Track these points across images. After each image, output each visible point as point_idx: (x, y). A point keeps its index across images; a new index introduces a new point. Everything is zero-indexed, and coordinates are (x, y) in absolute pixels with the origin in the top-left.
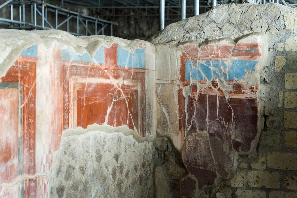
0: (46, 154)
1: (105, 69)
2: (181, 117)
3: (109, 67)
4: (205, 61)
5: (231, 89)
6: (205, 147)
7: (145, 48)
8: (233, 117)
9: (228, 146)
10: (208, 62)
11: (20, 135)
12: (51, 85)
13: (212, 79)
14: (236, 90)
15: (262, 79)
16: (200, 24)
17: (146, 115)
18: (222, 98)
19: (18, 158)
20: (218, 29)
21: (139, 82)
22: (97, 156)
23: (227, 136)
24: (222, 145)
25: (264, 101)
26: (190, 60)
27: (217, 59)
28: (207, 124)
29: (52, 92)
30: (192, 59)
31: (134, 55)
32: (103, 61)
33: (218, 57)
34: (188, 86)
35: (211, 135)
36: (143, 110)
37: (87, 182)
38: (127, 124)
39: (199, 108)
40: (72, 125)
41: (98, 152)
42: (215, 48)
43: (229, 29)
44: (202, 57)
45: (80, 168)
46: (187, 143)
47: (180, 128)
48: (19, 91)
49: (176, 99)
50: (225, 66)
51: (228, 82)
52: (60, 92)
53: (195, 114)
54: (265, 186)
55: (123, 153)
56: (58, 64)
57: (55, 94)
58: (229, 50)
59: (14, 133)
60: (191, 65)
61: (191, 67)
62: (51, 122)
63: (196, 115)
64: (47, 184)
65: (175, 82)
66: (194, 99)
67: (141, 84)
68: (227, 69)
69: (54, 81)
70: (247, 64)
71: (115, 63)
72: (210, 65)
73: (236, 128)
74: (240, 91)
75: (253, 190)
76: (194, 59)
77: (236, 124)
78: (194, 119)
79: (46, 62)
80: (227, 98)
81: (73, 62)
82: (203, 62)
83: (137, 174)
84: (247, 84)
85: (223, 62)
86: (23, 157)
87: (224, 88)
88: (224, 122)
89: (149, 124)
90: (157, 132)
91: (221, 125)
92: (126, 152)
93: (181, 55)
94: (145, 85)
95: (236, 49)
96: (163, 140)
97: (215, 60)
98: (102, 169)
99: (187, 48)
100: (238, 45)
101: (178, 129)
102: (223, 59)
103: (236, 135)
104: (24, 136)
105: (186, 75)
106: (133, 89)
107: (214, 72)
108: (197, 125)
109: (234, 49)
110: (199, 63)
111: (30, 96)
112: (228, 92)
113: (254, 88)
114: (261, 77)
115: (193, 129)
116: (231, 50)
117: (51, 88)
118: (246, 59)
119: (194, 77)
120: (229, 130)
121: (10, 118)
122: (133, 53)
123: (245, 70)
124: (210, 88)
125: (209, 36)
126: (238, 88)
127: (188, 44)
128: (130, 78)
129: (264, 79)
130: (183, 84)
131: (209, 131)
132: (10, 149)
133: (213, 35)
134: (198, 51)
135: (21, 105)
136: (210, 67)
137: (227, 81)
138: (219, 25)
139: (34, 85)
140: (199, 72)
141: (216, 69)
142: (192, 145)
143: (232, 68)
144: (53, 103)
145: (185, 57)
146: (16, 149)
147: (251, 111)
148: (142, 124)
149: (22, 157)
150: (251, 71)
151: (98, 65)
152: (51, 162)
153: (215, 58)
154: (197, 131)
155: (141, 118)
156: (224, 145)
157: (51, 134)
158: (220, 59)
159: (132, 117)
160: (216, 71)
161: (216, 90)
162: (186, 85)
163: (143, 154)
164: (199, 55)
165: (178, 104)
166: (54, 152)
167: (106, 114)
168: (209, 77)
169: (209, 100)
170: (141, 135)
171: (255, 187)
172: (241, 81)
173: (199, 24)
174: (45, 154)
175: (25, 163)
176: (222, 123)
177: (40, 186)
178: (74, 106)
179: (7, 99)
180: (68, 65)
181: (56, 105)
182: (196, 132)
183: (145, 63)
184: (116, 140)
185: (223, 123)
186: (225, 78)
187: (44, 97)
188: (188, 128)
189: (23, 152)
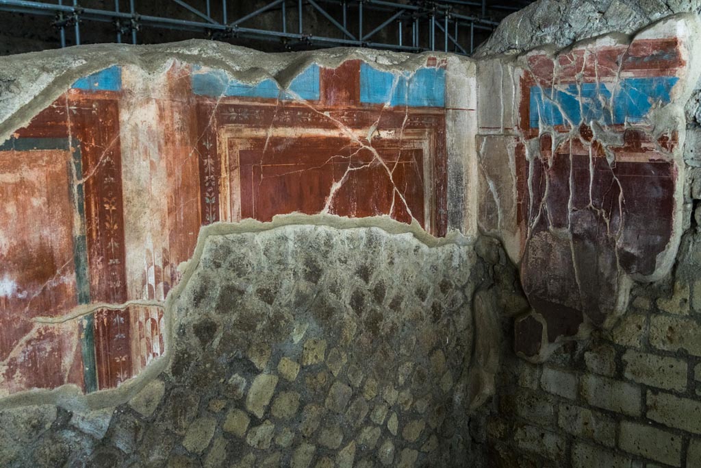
0: (155, 266)
1: (323, 110)
2: (520, 201)
3: (335, 105)
4: (567, 86)
5: (619, 143)
6: (563, 259)
7: (445, 68)
8: (622, 202)
9: (609, 261)
10: (573, 89)
11: (77, 232)
12: (162, 142)
13: (581, 123)
14: (629, 143)
15: (691, 119)
16: (561, 8)
17: (448, 196)
18: (600, 162)
19: (74, 274)
20: (597, 14)
21: (427, 133)
22: (308, 269)
23: (607, 241)
24: (598, 257)
25: (693, 168)
26: (538, 85)
27: (591, 78)
28: (570, 215)
29: (167, 154)
30: (542, 83)
31: (410, 81)
32: (317, 95)
33: (593, 75)
34: (535, 139)
35: (576, 237)
36: (438, 186)
37: (279, 317)
38: (391, 212)
39: (555, 181)
40: (229, 215)
41: (309, 262)
42: (586, 56)
43: (621, 13)
44: (561, 78)
45: (260, 291)
46: (530, 251)
47: (519, 222)
48: (70, 153)
49: (512, 164)
50: (607, 94)
51: (614, 128)
52: (190, 155)
53: (546, 194)
54: (686, 351)
55: (384, 266)
56: (183, 103)
57: (174, 158)
58: (615, 58)
59: (62, 229)
60: (539, 96)
61: (540, 99)
62: (167, 210)
63: (549, 197)
64: (160, 319)
65: (511, 131)
66: (546, 164)
67: (432, 137)
68: (611, 99)
69: (173, 135)
70: (654, 87)
71: (353, 97)
72: (576, 93)
73: (626, 225)
74: (638, 145)
75: (659, 354)
76: (547, 82)
77: (628, 217)
78: (545, 205)
79: (148, 100)
80: (610, 161)
81: (228, 98)
82: (563, 88)
83: (424, 304)
84: (652, 132)
85: (603, 86)
86: (90, 273)
87: (605, 141)
88: (604, 211)
89: (458, 213)
90: (478, 227)
91: (597, 218)
92: (391, 263)
93: (523, 77)
94: (445, 138)
95: (630, 54)
96: (491, 244)
97: (587, 82)
98: (321, 294)
99: (532, 60)
100: (635, 45)
101: (514, 223)
102: (603, 79)
103: (625, 239)
104: (90, 235)
105: (532, 117)
106: (407, 147)
107: (586, 108)
108: (550, 216)
109: (627, 56)
110: (556, 90)
111: (102, 163)
112: (613, 149)
113: (667, 138)
114: (687, 113)
115: (543, 223)
116: (620, 58)
117: (164, 148)
118: (652, 75)
119: (547, 120)
120: (613, 227)
121: (49, 202)
122: (408, 78)
123: (650, 100)
124: (576, 141)
125: (579, 31)
126: (634, 139)
127: (534, 53)
128: (400, 126)
129: (695, 117)
130: (525, 133)
131: (572, 229)
132: (52, 257)
133: (587, 29)
134: (552, 65)
135: (79, 179)
136: (578, 98)
137: (610, 125)
138: (599, 6)
139: (113, 142)
140: (556, 109)
141: (589, 100)
142: (539, 254)
143: (621, 96)
144: (170, 175)
145: (529, 78)
146: (69, 259)
147: (660, 189)
148: (434, 212)
149: (87, 271)
150: (661, 102)
151: (304, 102)
152: (169, 282)
153: (587, 78)
154: (551, 227)
155: (431, 202)
156: (601, 259)
157: (167, 232)
158: (596, 79)
159: (404, 201)
160: (588, 104)
161: (588, 146)
162: (531, 137)
163: (441, 268)
164: (555, 75)
165: (515, 174)
166: (178, 264)
167: (328, 195)
168: (574, 116)
169: (573, 167)
170: (431, 233)
171: (665, 349)
172: (640, 125)
173: (559, 10)
174: (153, 267)
175: (96, 282)
176: (599, 214)
177: (140, 322)
178: (231, 180)
179: (36, 169)
180: (214, 103)
181: (178, 179)
182: (548, 231)
183: (445, 97)
184: (364, 241)
185: (601, 214)
186: (607, 119)
187: (146, 164)
188: (533, 221)
189: (91, 263)
